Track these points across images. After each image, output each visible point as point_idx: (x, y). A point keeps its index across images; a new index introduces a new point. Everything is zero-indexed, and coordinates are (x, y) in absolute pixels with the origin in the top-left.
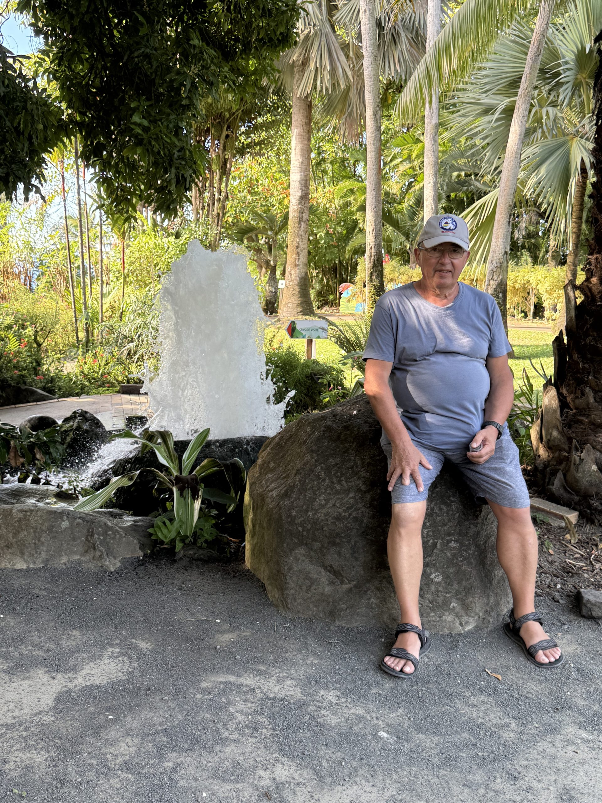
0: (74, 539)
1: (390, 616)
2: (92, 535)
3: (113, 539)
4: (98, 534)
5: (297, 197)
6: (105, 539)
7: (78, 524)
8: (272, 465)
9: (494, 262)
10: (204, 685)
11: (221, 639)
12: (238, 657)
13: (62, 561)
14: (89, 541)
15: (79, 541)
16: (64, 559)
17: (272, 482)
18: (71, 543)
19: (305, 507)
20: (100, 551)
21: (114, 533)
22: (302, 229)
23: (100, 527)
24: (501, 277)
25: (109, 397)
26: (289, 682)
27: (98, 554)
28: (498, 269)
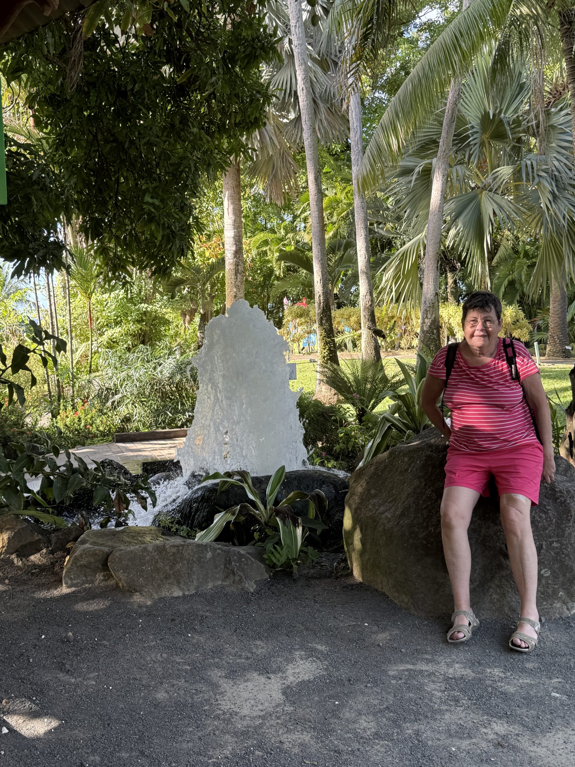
0: (216, 567)
1: (510, 608)
2: (230, 562)
3: (247, 564)
4: (235, 561)
5: (233, 252)
6: (240, 565)
7: (219, 554)
8: (373, 492)
9: (427, 303)
10: (391, 673)
11: (377, 638)
12: (403, 650)
13: (209, 587)
14: (228, 568)
15: (219, 569)
16: (210, 585)
17: (380, 506)
18: (214, 571)
19: (425, 524)
20: (239, 576)
21: (246, 560)
22: (239, 280)
23: (235, 555)
24: (434, 316)
25: (106, 447)
26: (457, 665)
27: (237, 578)
28: (431, 309)
